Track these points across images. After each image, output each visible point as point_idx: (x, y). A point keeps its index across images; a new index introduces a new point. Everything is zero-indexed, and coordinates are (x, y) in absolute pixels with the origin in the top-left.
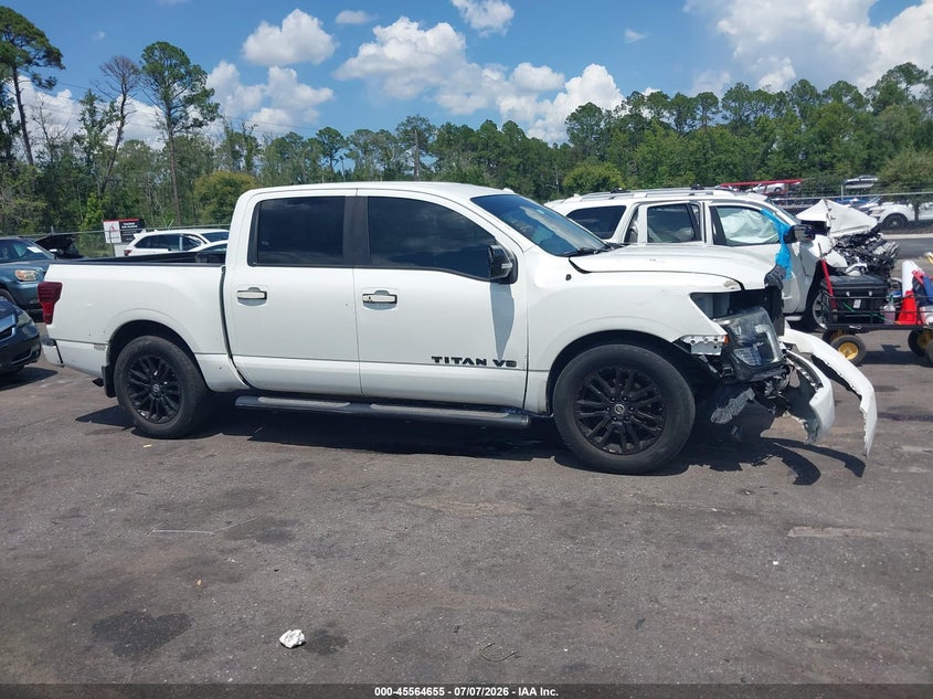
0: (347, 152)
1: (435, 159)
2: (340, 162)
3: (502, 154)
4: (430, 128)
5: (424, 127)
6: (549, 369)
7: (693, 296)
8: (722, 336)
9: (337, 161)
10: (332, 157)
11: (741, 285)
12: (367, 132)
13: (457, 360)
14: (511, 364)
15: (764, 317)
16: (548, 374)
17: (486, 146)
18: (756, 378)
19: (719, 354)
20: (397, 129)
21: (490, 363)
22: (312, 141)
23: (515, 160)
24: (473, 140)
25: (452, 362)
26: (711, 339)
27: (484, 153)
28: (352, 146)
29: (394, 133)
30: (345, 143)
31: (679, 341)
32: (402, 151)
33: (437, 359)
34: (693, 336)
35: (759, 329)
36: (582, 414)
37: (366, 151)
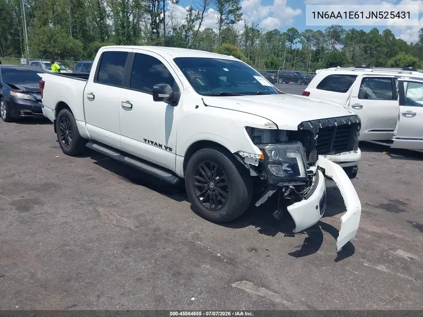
0: (299, 40)
1: (343, 46)
2: (295, 45)
3: (379, 46)
4: (342, 31)
5: (340, 30)
6: (184, 156)
7: (247, 128)
8: (259, 155)
9: (294, 44)
10: (292, 42)
11: (277, 126)
12: (311, 31)
13: (152, 142)
14: (171, 149)
15: (298, 148)
16: (183, 158)
17: (371, 41)
18: (280, 184)
19: (257, 165)
20: (326, 30)
21: (163, 147)
22: (284, 33)
23: (386, 50)
24: (364, 38)
25: (150, 143)
26: (252, 156)
27: (369, 44)
28: (302, 37)
29: (324, 32)
30: (299, 36)
31: (237, 153)
32: (326, 41)
33: (145, 140)
34: (244, 152)
35: (292, 155)
36: (196, 183)
37: (308, 40)
